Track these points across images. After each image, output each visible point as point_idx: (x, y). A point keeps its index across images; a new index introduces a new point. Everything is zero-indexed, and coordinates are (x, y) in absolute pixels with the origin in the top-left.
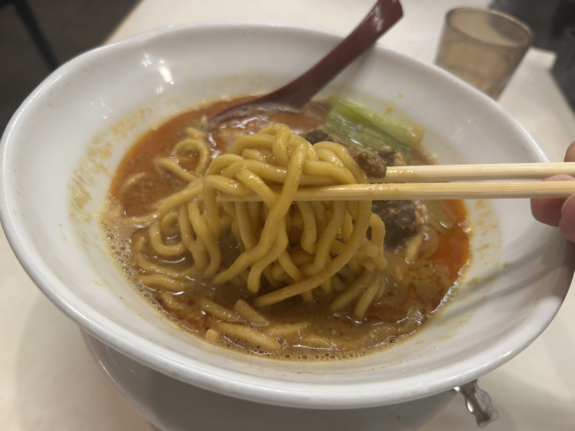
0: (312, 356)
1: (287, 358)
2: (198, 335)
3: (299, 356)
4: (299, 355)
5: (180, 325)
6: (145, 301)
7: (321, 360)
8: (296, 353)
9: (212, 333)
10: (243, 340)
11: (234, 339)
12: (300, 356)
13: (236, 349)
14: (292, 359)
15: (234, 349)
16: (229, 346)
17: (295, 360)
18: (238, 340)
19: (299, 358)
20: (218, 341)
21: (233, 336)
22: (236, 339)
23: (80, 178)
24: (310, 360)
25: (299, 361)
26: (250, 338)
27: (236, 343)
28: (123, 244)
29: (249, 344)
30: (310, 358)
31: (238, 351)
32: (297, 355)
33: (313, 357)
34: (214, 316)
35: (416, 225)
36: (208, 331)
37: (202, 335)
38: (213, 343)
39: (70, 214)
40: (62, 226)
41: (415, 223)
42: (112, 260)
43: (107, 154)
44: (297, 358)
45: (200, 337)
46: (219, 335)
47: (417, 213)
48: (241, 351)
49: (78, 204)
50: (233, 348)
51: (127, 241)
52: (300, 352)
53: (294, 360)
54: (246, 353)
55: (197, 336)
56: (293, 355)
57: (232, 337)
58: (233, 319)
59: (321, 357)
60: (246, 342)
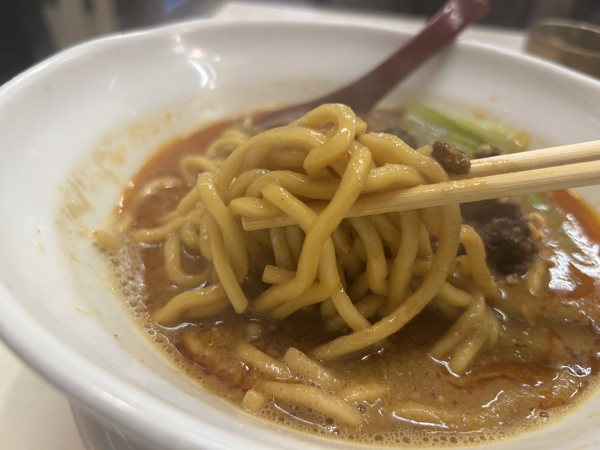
0: (418, 439)
1: (377, 441)
2: (232, 401)
3: (396, 438)
4: (397, 436)
5: (206, 384)
6: (156, 347)
7: (433, 445)
8: (391, 434)
9: (253, 396)
10: (306, 407)
11: (291, 406)
12: (399, 439)
13: (295, 426)
14: (387, 442)
15: (291, 425)
16: (282, 419)
17: (390, 445)
18: (297, 408)
19: (397, 441)
20: (263, 411)
21: (289, 402)
22: (294, 408)
23: (79, 182)
24: (416, 445)
25: (399, 446)
26: (317, 403)
27: (294, 414)
28: (134, 273)
29: (315, 415)
30: (415, 442)
31: (296, 428)
32: (393, 437)
33: (419, 441)
34: (255, 369)
35: (532, 242)
36: (247, 393)
37: (238, 401)
38: (254, 413)
39: (57, 221)
40: (40, 232)
41: (532, 239)
42: (112, 289)
43: (119, 160)
44: (394, 442)
45: (235, 403)
46: (265, 401)
47: (531, 225)
48: (303, 429)
49: (71, 212)
50: (288, 423)
51: (138, 269)
52: (397, 431)
53: (389, 443)
54: (312, 432)
55: (230, 401)
56: (387, 436)
57: (286, 403)
58: (284, 376)
59: (432, 440)
60: (310, 410)
